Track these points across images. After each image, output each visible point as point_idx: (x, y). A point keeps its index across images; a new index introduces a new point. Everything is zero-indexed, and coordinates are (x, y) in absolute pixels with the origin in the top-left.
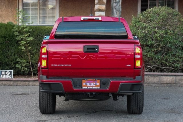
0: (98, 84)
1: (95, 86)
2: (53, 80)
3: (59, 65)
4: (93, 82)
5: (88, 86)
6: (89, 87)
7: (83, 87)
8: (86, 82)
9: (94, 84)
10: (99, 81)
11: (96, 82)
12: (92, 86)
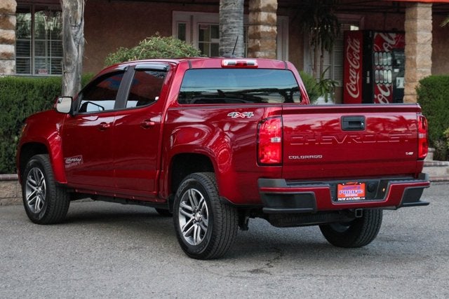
0: (362, 191)
1: (356, 195)
2: (298, 187)
3: (303, 157)
4: (355, 188)
5: (347, 195)
6: (348, 197)
7: (339, 199)
8: (344, 189)
9: (356, 191)
10: (363, 185)
11: (359, 188)
12: (352, 195)
